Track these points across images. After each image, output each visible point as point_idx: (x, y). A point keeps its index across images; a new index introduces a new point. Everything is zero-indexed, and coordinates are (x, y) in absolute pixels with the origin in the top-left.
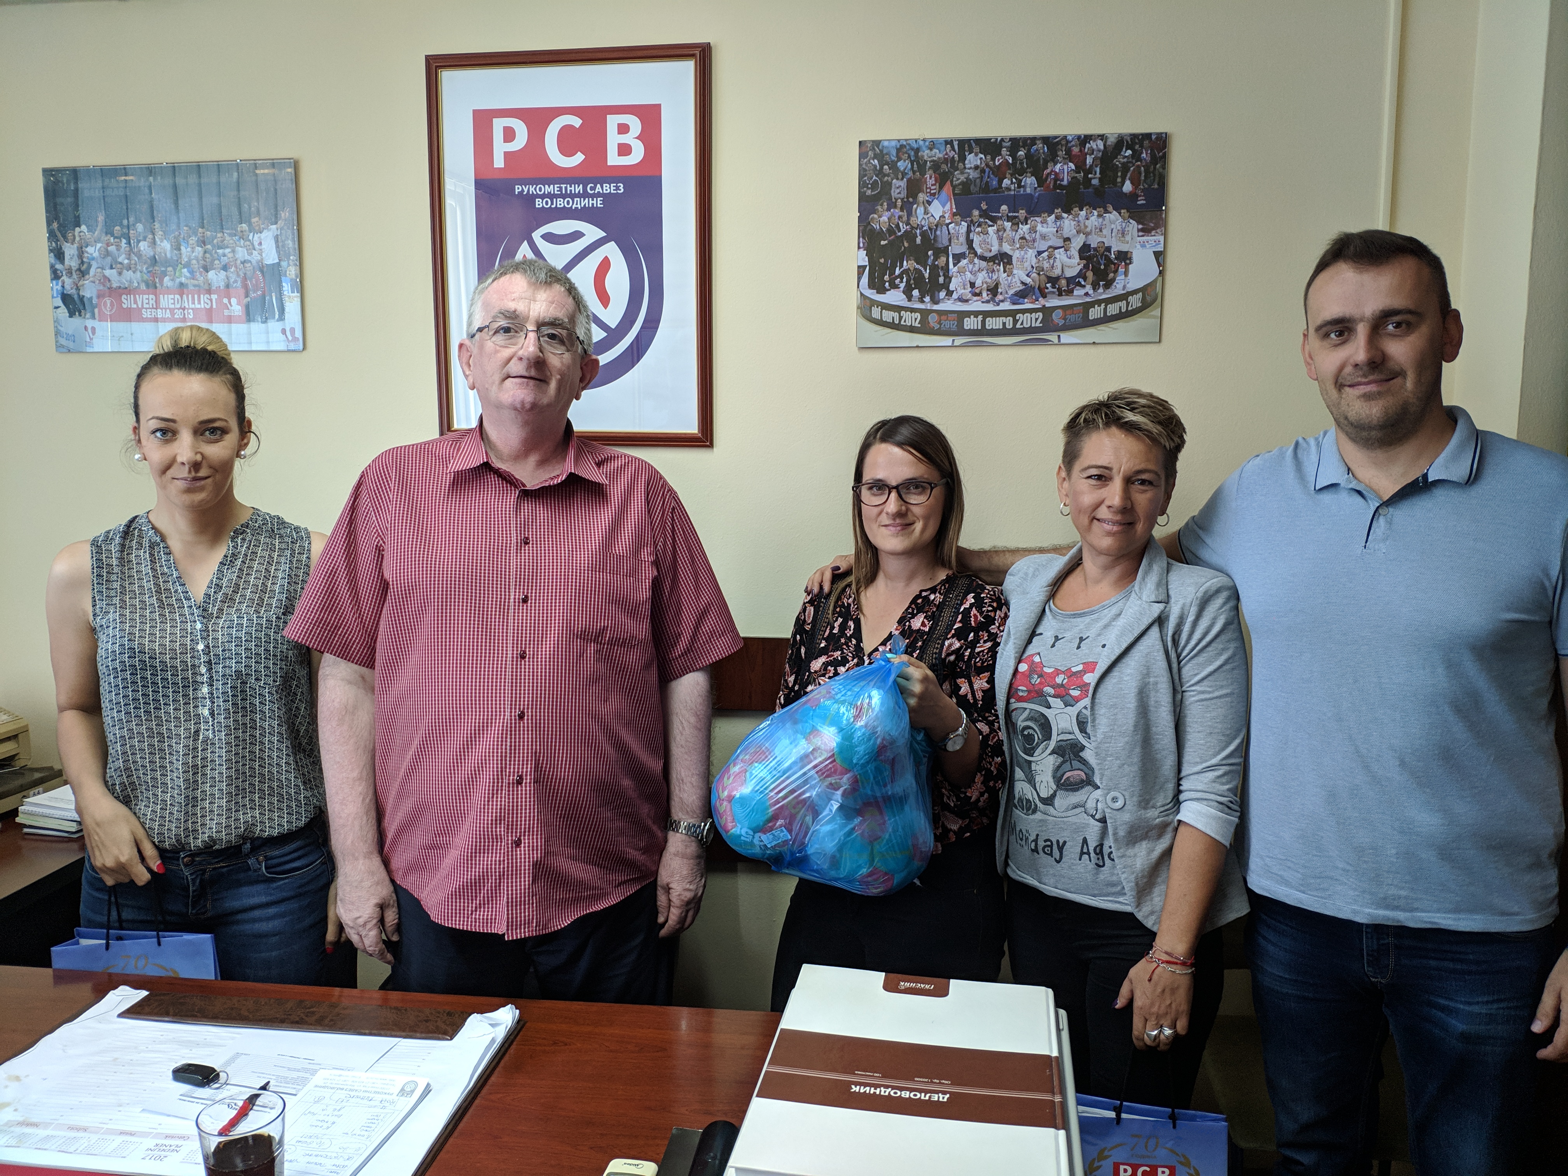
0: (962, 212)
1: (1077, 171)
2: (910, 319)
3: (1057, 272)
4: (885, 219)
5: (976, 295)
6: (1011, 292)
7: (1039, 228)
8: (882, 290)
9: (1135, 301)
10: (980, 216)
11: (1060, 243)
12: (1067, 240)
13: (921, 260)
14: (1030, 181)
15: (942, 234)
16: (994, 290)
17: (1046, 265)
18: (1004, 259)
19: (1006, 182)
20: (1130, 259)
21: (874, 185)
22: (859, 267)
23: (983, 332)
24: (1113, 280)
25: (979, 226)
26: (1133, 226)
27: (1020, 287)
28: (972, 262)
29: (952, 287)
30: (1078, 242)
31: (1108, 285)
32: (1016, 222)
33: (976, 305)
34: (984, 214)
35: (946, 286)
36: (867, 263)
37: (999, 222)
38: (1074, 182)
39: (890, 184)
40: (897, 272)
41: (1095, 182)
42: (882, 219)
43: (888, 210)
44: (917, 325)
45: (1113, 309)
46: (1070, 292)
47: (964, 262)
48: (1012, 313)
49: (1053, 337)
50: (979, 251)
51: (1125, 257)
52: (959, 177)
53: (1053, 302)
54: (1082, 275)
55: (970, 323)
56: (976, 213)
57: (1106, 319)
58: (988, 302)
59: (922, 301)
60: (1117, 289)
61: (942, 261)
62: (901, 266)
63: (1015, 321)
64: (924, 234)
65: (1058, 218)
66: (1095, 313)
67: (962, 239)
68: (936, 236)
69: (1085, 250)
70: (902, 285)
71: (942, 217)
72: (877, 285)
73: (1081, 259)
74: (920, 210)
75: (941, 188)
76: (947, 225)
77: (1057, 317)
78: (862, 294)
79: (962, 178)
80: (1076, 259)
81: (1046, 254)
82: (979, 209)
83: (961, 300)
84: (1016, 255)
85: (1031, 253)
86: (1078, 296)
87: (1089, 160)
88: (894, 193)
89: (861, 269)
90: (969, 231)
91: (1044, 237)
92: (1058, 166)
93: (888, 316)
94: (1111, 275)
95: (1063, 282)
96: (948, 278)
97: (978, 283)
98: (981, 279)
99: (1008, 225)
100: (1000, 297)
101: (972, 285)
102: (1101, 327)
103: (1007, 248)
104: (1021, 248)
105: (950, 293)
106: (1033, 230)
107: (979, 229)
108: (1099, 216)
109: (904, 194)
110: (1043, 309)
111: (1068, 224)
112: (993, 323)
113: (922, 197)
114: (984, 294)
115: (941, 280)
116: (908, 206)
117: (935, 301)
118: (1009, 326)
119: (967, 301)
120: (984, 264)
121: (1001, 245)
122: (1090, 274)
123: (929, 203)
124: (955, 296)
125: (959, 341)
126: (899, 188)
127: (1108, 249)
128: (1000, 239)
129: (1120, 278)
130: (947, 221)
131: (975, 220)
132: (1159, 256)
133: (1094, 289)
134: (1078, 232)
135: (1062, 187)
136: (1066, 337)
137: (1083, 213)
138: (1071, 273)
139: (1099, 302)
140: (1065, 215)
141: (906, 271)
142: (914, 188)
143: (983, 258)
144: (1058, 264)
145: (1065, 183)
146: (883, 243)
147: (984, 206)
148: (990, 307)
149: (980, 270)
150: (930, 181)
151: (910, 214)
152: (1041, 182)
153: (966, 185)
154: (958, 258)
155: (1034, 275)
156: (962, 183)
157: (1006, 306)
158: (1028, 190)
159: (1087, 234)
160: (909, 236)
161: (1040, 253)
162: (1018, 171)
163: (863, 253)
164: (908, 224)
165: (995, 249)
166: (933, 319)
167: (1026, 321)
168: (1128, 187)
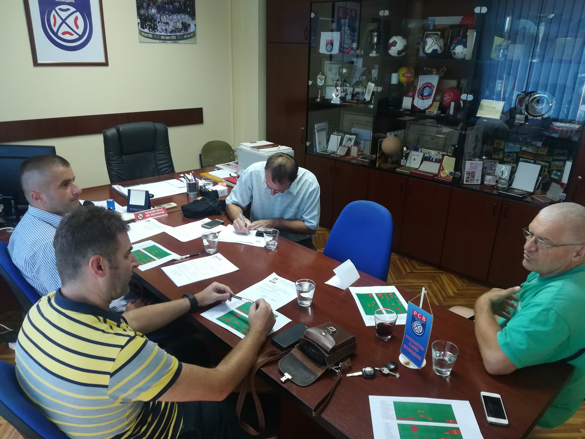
0: (158, 12)
1: (179, 5)
2: (151, 36)
3: (178, 27)
4: (143, 12)
5: (163, 31)
6: (170, 31)
7: (174, 17)
8: (144, 29)
9: (192, 35)
10: (162, 13)
11: (178, 21)
12: (179, 20)
13: (151, 22)
14: (171, 6)
15: (155, 16)
16: (166, 30)
17: (175, 25)
18: (167, 23)
19: (166, 6)
20: (190, 25)
21: (140, 4)
22: (138, 23)
23: (165, 40)
24: (188, 30)
25: (162, 15)
26: (190, 18)
27: (171, 30)
28: (161, 23)
29: (158, 29)
30: (181, 21)
31: (187, 31)
32: (169, 15)
33: (163, 34)
34: (163, 13)
35: (157, 29)
36: (140, 22)
37: (166, 15)
38: (179, 8)
39: (143, 4)
40: (146, 25)
41: (183, 8)
42: (142, 12)
43: (143, 10)
44: (152, 37)
45: (188, 36)
46: (180, 32)
47: (160, 23)
48: (170, 36)
49: (178, 41)
50: (163, 21)
51: (189, 25)
52: (157, 4)
53: (178, 34)
54: (182, 28)
55: (162, 37)
56: (161, 12)
57: (187, 38)
58: (165, 33)
59: (152, 32)
60: (188, 32)
61: (155, 23)
62: (147, 23)
63: (171, 38)
64: (151, 16)
65: (177, 15)
66: (185, 37)
67: (159, 18)
68: (154, 17)
69: (182, 23)
70: (148, 28)
71: (155, 13)
72: (142, 27)
73: (182, 24)
74: (150, 11)
75: (154, 5)
76: (156, 15)
77: (178, 37)
78: (140, 30)
79: (158, 4)
80: (181, 25)
81: (175, 23)
82: (162, 12)
83: (160, 32)
84: (170, 23)
85: (173, 23)
86: (182, 33)
87: (182, 3)
88: (144, 6)
89: (139, 23)
90: (160, 16)
91: (175, 19)
92: (176, 4)
93: (146, 35)
94: (187, 29)
95: (179, 30)
96: (157, 27)
97: (163, 29)
98: (164, 27)
99: (168, 16)
100: (167, 32)
101: (162, 29)
102: (187, 40)
103: (168, 21)
104: (170, 21)
105: (158, 30)
106: (172, 17)
107: (162, 16)
108: (184, 16)
109: (146, 6)
110: (176, 35)
111: (179, 17)
112: (167, 38)
113: (150, 7)
114: (165, 31)
115: (156, 27)
116: (147, 9)
117: (155, 32)
118: (170, 39)
119: (161, 32)
120: (164, 24)
121: (167, 20)
122: (184, 28)
123: (152, 9)
124: (159, 31)
125: (161, 41)
126: (145, 4)
127: (186, 23)
128: (166, 19)
129: (189, 29)
130: (156, 14)
131: (162, 14)
132: (195, 25)
133: (185, 31)
134: (181, 19)
135: (177, 8)
136: (181, 42)
137: (181, 14)
138: (180, 28)
139: (186, 34)
140: (178, 15)
141: (148, 25)
142: (148, 5)
143: (163, 23)
144: (178, 26)
145: (178, 8)
146: (143, 17)
147: (163, 11)
148: (166, 34)
149: (163, 26)
150: (152, 4)
151: (148, 11)
152: (173, 7)
153: (159, 6)
154: (159, 22)
155: (174, 28)
156: (158, 5)
157: (169, 34)
158: (171, 8)
159: (182, 19)
160: (148, 16)
161: (174, 23)
162: (168, 4)
163: (139, 20)
164: (148, 13)
165: (166, 21)
166: (155, 36)
167: (173, 38)
168: (189, 10)
